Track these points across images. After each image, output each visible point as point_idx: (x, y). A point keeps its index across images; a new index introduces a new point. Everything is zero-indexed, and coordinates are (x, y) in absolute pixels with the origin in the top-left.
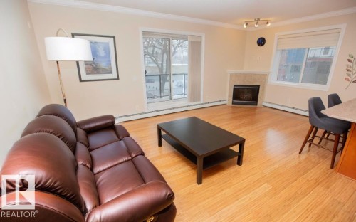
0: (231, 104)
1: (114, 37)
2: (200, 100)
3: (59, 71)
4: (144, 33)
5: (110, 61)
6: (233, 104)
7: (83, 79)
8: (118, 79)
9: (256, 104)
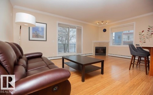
0: (95, 55)
1: (46, 24)
2: (81, 53)
3: (20, 32)
4: (59, 24)
5: (43, 33)
6: (96, 55)
7: (30, 39)
8: (46, 41)
9: (105, 55)
